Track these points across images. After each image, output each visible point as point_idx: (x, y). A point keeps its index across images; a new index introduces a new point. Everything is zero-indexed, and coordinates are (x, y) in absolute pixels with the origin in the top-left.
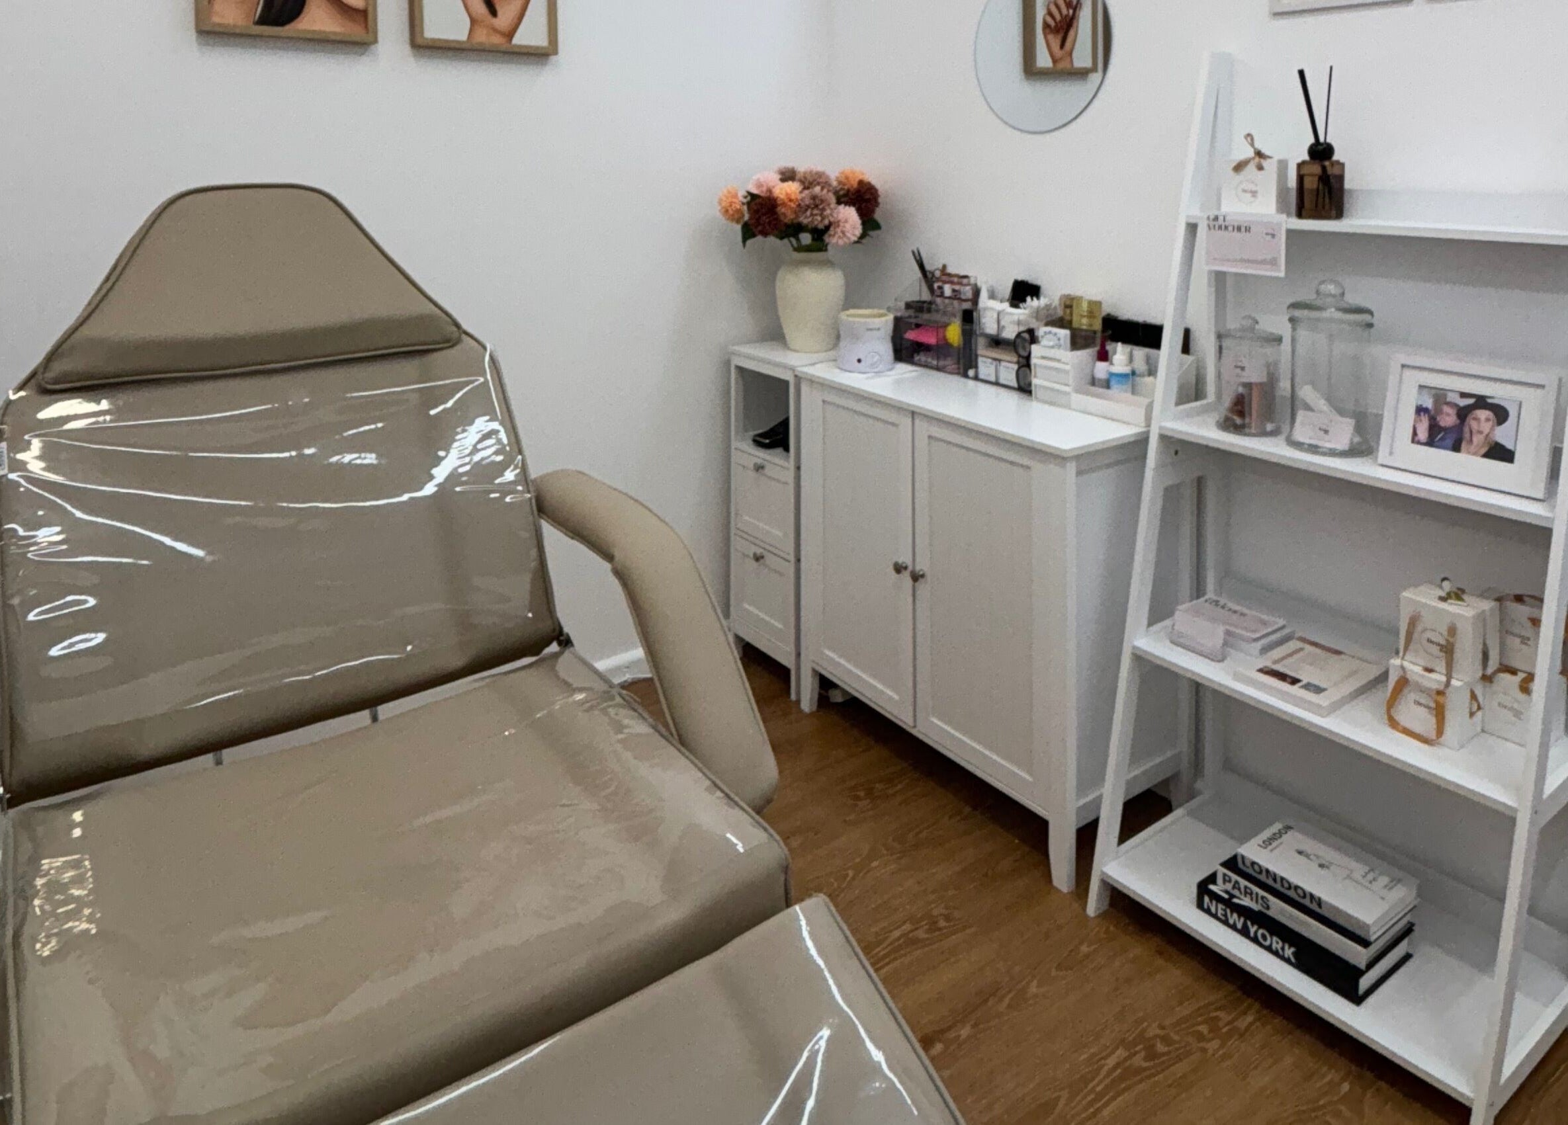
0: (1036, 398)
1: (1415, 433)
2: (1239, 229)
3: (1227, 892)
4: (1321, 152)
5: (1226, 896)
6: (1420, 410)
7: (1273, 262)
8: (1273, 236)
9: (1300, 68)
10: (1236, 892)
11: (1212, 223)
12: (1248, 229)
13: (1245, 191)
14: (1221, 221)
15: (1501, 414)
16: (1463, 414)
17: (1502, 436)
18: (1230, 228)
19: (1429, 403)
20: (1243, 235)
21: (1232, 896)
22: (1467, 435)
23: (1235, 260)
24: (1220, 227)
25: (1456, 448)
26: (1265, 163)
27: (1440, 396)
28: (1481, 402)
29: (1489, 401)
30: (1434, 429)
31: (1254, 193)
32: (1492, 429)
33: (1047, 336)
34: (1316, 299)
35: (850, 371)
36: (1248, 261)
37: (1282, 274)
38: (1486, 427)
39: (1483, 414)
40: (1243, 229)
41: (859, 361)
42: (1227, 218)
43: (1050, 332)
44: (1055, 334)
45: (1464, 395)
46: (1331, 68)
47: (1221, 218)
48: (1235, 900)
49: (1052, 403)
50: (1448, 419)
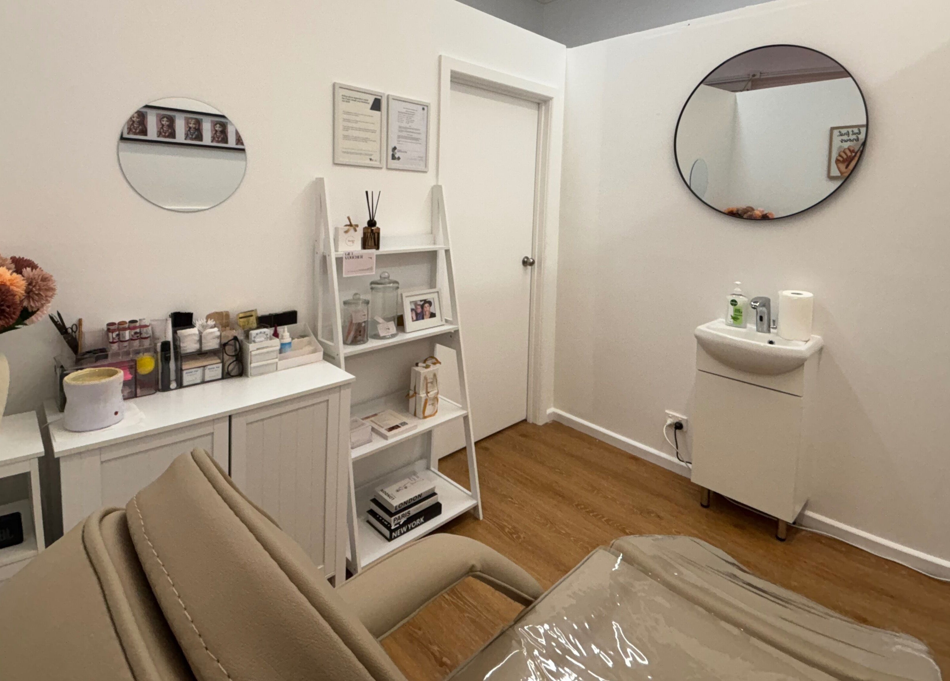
0: (251, 375)
1: (412, 318)
2: (358, 257)
3: (396, 525)
4: (372, 223)
5: (398, 525)
6: (412, 310)
7: (371, 269)
8: (371, 258)
9: (367, 190)
10: (399, 521)
11: (347, 256)
12: (362, 257)
13: (349, 241)
14: (351, 255)
15: (430, 303)
16: (422, 307)
17: (432, 310)
18: (355, 257)
19: (414, 307)
20: (360, 259)
21: (399, 523)
22: (424, 313)
23: (357, 271)
24: (350, 258)
25: (423, 318)
26: (357, 229)
27: (415, 303)
28: (426, 302)
29: (427, 300)
30: (417, 314)
31: (353, 241)
32: (430, 309)
33: (258, 336)
34: (380, 280)
35: (107, 427)
36: (363, 270)
37: (374, 273)
38: (428, 308)
39: (427, 305)
40: (360, 257)
41: (116, 413)
42: (353, 254)
43: (261, 333)
44: (265, 332)
45: (421, 301)
46: (380, 192)
47: (351, 254)
48: (401, 523)
49: (262, 374)
50: (419, 310)
